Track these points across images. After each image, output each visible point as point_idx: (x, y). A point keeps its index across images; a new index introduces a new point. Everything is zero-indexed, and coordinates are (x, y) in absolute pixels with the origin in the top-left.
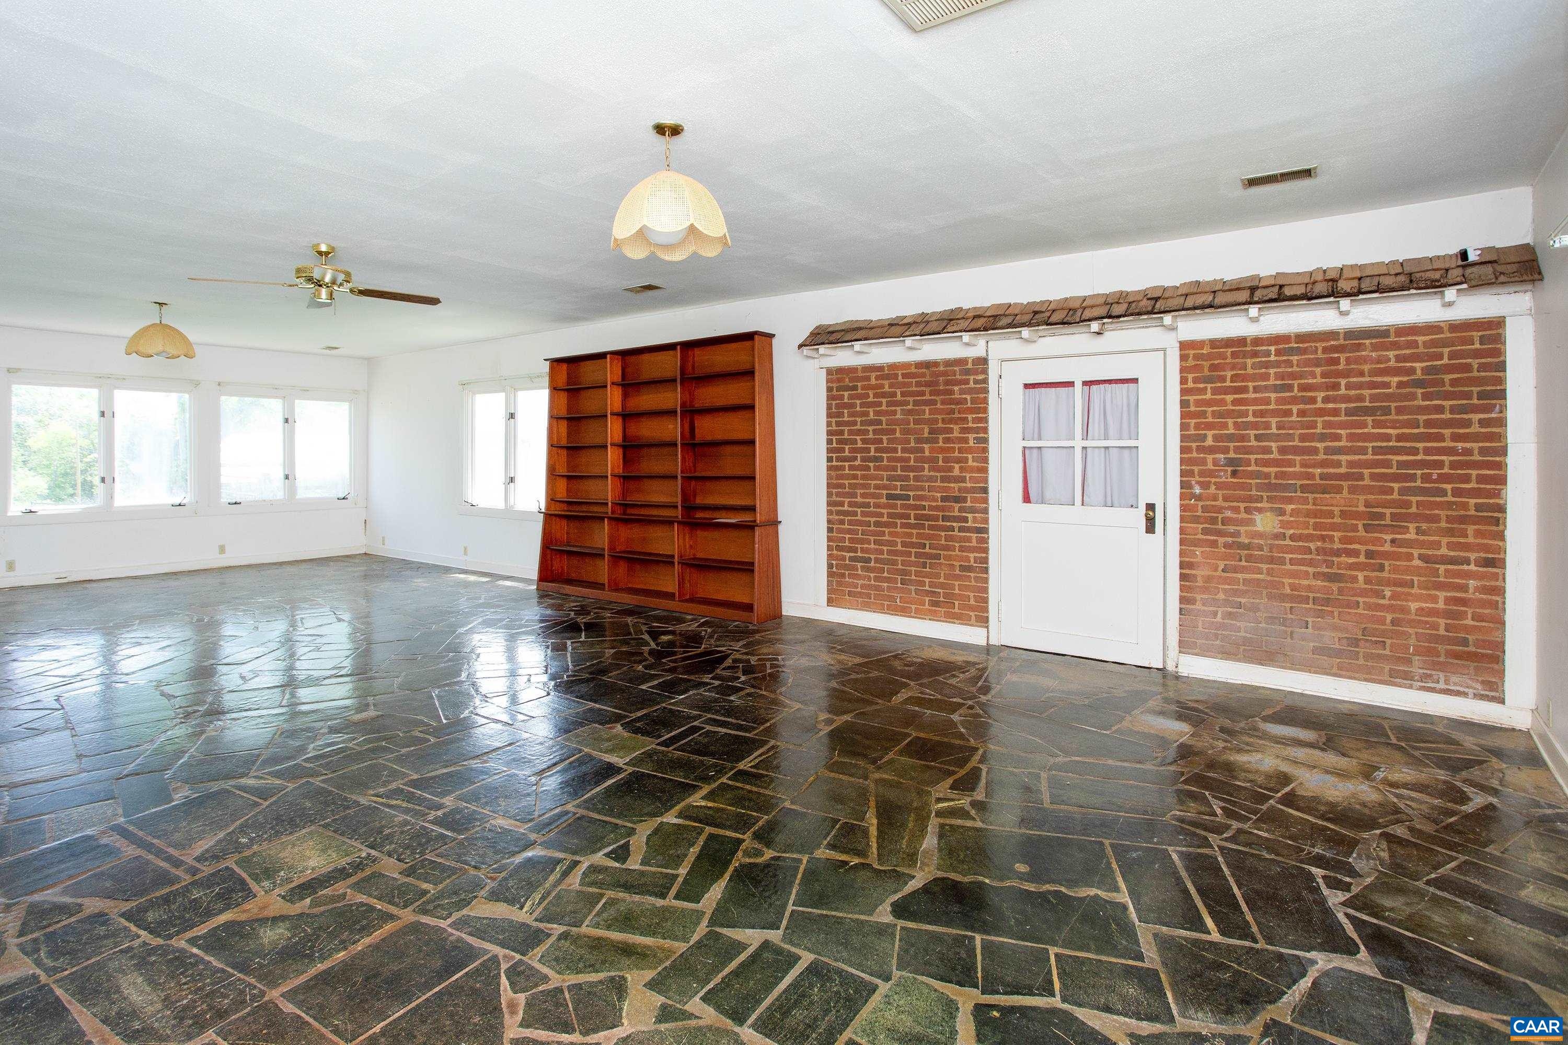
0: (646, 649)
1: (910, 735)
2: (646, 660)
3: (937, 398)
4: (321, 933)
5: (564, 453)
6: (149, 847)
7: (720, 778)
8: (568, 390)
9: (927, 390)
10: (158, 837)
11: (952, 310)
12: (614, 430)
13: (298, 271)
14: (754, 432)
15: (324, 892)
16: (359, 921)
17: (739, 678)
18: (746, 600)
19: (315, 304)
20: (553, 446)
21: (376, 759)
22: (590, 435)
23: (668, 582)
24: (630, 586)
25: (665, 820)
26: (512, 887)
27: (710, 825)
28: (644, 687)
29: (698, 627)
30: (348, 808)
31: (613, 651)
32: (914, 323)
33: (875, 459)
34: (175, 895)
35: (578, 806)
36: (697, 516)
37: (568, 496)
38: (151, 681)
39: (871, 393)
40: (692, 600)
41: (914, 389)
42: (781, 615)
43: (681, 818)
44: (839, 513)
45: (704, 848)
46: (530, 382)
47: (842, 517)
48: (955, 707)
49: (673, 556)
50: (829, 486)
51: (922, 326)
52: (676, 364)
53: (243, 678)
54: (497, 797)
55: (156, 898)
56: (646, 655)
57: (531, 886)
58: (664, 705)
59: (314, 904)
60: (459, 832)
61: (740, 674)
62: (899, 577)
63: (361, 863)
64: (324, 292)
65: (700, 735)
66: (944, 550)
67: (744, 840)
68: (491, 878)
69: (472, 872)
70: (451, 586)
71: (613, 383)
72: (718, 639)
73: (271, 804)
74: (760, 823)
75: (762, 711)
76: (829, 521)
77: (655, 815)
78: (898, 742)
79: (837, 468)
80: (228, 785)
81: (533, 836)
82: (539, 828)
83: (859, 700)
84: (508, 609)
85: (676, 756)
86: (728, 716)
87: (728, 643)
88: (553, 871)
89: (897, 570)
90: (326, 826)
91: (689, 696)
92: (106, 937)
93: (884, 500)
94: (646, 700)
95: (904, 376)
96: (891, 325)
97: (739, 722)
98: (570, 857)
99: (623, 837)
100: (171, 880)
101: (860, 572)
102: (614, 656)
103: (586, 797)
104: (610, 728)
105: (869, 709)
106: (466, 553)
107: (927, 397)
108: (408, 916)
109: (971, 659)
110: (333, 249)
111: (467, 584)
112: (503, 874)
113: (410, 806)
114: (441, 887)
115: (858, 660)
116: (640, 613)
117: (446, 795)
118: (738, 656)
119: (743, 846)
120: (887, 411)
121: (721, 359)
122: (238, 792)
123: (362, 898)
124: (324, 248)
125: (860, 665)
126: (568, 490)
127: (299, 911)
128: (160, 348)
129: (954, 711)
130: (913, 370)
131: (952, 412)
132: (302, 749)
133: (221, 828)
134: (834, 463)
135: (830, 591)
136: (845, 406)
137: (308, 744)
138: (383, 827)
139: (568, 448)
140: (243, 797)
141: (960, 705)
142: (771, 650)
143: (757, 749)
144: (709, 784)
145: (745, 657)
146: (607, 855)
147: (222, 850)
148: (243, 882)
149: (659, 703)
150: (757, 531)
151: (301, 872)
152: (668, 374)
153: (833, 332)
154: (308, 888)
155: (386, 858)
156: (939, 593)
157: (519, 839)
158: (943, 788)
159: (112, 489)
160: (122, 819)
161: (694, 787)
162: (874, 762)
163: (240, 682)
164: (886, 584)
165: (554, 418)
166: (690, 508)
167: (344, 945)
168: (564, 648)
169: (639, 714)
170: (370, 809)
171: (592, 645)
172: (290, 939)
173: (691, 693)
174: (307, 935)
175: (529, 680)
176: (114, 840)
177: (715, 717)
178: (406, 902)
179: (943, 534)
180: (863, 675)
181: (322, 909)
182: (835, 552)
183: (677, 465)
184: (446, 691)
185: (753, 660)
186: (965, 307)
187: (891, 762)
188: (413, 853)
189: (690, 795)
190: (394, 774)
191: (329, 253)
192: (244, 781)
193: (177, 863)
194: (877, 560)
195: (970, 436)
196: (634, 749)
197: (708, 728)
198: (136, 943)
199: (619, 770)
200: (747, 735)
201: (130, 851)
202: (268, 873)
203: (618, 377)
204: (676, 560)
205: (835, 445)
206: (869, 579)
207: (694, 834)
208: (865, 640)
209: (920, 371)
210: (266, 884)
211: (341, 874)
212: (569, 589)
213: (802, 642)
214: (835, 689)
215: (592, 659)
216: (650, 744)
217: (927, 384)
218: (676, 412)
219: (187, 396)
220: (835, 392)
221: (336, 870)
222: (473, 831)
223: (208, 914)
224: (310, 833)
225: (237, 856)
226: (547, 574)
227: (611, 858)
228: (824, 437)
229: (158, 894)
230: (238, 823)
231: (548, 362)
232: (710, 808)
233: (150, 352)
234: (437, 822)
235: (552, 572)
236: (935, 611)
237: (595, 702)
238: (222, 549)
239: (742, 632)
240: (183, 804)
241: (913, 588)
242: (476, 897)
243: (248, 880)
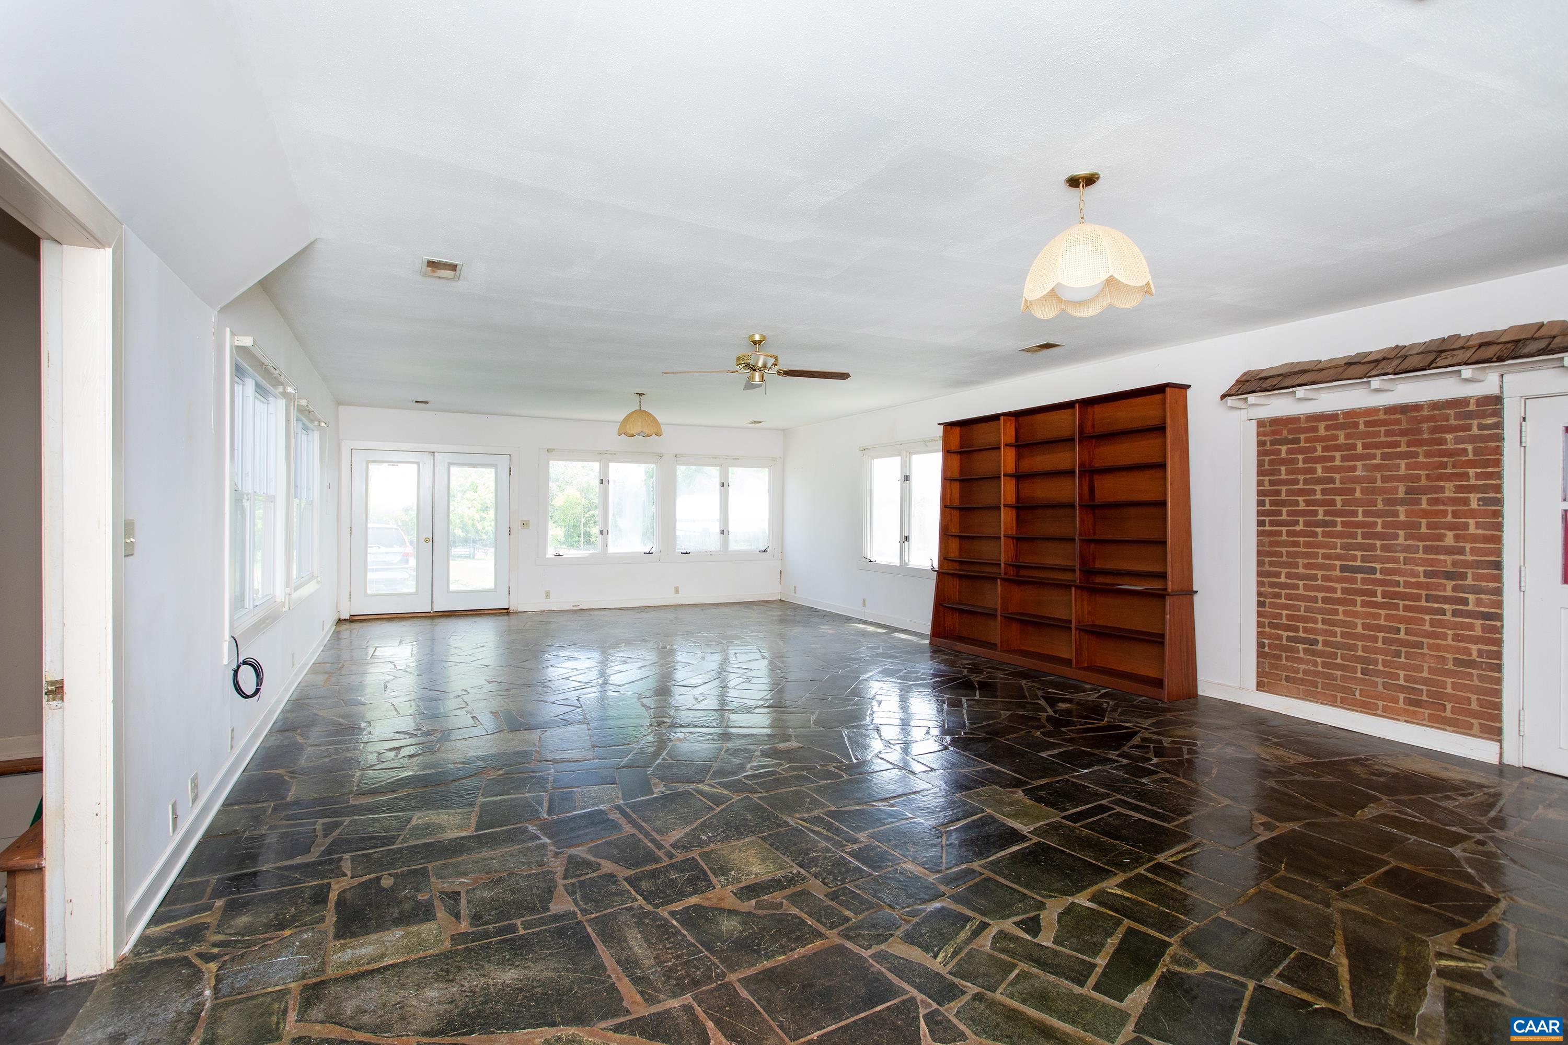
0: (1044, 715)
1: (1388, 863)
2: (1044, 727)
3: (1419, 450)
4: (765, 934)
5: (956, 513)
6: (640, 828)
7: (1136, 868)
8: (960, 453)
9: (1403, 440)
10: (645, 822)
11: (1443, 340)
12: (1007, 491)
13: (738, 359)
14: (1165, 493)
15: (766, 897)
16: (794, 932)
17: (1151, 760)
18: (1151, 673)
19: (749, 386)
20: (946, 507)
21: (799, 786)
22: (984, 496)
23: (1064, 647)
24: (1022, 648)
25: (1076, 901)
26: (925, 933)
27: (1129, 918)
28: (1044, 755)
29: (1098, 698)
30: (780, 826)
31: (1009, 713)
32: (1384, 359)
33: (1324, 524)
34: (659, 872)
35: (983, 866)
36: (1097, 581)
37: (960, 556)
38: (635, 693)
39: (1319, 447)
40: (1089, 669)
41: (1383, 439)
42: (1197, 695)
43: (1095, 903)
44: (1272, 585)
45: (1122, 942)
46: (924, 446)
47: (1277, 590)
48: (1457, 839)
49: (1070, 622)
50: (1259, 553)
51: (1396, 362)
52: (1075, 423)
53: (696, 699)
54: (905, 842)
55: (647, 871)
56: (1044, 721)
57: (944, 939)
58: (1067, 777)
59: (759, 906)
60: (874, 869)
61: (1151, 755)
62: (1359, 666)
63: (793, 878)
64: (757, 376)
65: (1109, 816)
66: (1429, 638)
67: (1170, 944)
68: (905, 920)
69: (888, 910)
70: (853, 635)
71: (1006, 445)
72: (1122, 714)
73: (722, 811)
74: (1189, 929)
75: (1181, 801)
76: (1259, 594)
77: (1066, 893)
78: (1371, 869)
79: (1271, 534)
80: (691, 787)
81: (942, 888)
82: (948, 881)
83: (1308, 807)
84: (904, 660)
85: (1084, 834)
86: (1141, 801)
87: (1135, 719)
88: (963, 927)
89: (1356, 657)
90: (763, 839)
91: (1095, 772)
92: (616, 894)
93: (1337, 573)
94: (1046, 769)
95: (1367, 424)
96: (1349, 364)
97: (1155, 808)
98: (979, 918)
99: (1032, 908)
100: (657, 860)
101: (1301, 655)
102: (1010, 719)
103: (991, 859)
104: (1012, 792)
105: (1323, 820)
106: (864, 605)
107: (1403, 448)
108: (834, 937)
109: (1473, 779)
110: (764, 337)
111: (864, 634)
112: (916, 919)
113: (830, 834)
114: (861, 917)
115: (1302, 759)
116: (1035, 677)
117: (861, 831)
118: (1147, 735)
119: (1170, 951)
120: (1341, 467)
121: (1124, 415)
122: (698, 795)
123: (795, 911)
124: (757, 338)
125: (1306, 765)
126: (961, 550)
127: (747, 910)
128: (639, 430)
129: (1454, 843)
130: (1382, 416)
131: (1444, 466)
132: (742, 768)
133: (687, 823)
134: (1267, 528)
135: (1259, 674)
136: (1283, 462)
137: (747, 764)
138: (808, 849)
139: (961, 509)
140: (701, 800)
141: (1464, 838)
142: (1186, 733)
143: (1179, 843)
144: (1124, 872)
145: (1155, 737)
146: (1018, 924)
147: (689, 843)
148: (705, 873)
149: (1060, 775)
150: (1169, 601)
151: (747, 875)
152: (1066, 433)
153: (1266, 378)
154: (751, 891)
155: (813, 878)
156: (1422, 690)
157: (928, 888)
158: (1446, 940)
159: (607, 539)
160: (622, 802)
161: (1108, 871)
162: (1337, 886)
163: (694, 702)
164: (1339, 673)
165: (947, 480)
166: (1088, 572)
167: (783, 950)
168: (959, 704)
169: (1042, 782)
170: (797, 830)
171: (987, 704)
172: (742, 932)
173: (1096, 768)
174: (754, 932)
175: (928, 732)
176: (615, 816)
177: (1125, 798)
178: (832, 923)
179: (1427, 617)
180: (1311, 778)
181: (765, 912)
182: (1267, 629)
183: (1075, 528)
184: (854, 732)
185: (1166, 741)
186: (1464, 333)
187: (1362, 891)
188: (835, 879)
189: (1103, 880)
190: (816, 804)
191: (761, 341)
192: (701, 786)
193: (660, 847)
194: (1325, 643)
195: (1472, 495)
196: (1038, 818)
197: (1118, 809)
198: (636, 905)
199: (1023, 838)
200: (1166, 825)
201: (628, 829)
202: (723, 870)
203: (1012, 440)
204: (1073, 625)
205: (1268, 507)
206: (1315, 664)
207: (1111, 924)
208: (1311, 735)
209: (1392, 417)
210: (722, 879)
211: (775, 884)
212: (961, 647)
213: (1226, 728)
214: (1273, 789)
215: (988, 719)
216: (1055, 817)
217: (1403, 433)
218: (1073, 472)
219: (652, 466)
220: (1268, 447)
221: (773, 880)
222: (885, 871)
223: (682, 895)
224: (752, 842)
225: (699, 850)
226: (939, 630)
227: (1022, 928)
228: (1253, 498)
229: (648, 868)
230: (699, 822)
231: (942, 427)
232: (1127, 898)
233: (633, 432)
234: (853, 854)
235: (944, 627)
236: (1414, 712)
237: (994, 763)
238: (677, 590)
239: (1151, 709)
240: (660, 798)
241: (1380, 680)
242: (892, 935)
243: (709, 872)
